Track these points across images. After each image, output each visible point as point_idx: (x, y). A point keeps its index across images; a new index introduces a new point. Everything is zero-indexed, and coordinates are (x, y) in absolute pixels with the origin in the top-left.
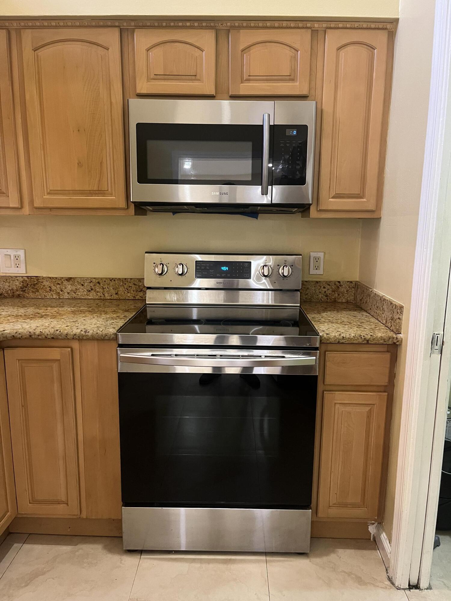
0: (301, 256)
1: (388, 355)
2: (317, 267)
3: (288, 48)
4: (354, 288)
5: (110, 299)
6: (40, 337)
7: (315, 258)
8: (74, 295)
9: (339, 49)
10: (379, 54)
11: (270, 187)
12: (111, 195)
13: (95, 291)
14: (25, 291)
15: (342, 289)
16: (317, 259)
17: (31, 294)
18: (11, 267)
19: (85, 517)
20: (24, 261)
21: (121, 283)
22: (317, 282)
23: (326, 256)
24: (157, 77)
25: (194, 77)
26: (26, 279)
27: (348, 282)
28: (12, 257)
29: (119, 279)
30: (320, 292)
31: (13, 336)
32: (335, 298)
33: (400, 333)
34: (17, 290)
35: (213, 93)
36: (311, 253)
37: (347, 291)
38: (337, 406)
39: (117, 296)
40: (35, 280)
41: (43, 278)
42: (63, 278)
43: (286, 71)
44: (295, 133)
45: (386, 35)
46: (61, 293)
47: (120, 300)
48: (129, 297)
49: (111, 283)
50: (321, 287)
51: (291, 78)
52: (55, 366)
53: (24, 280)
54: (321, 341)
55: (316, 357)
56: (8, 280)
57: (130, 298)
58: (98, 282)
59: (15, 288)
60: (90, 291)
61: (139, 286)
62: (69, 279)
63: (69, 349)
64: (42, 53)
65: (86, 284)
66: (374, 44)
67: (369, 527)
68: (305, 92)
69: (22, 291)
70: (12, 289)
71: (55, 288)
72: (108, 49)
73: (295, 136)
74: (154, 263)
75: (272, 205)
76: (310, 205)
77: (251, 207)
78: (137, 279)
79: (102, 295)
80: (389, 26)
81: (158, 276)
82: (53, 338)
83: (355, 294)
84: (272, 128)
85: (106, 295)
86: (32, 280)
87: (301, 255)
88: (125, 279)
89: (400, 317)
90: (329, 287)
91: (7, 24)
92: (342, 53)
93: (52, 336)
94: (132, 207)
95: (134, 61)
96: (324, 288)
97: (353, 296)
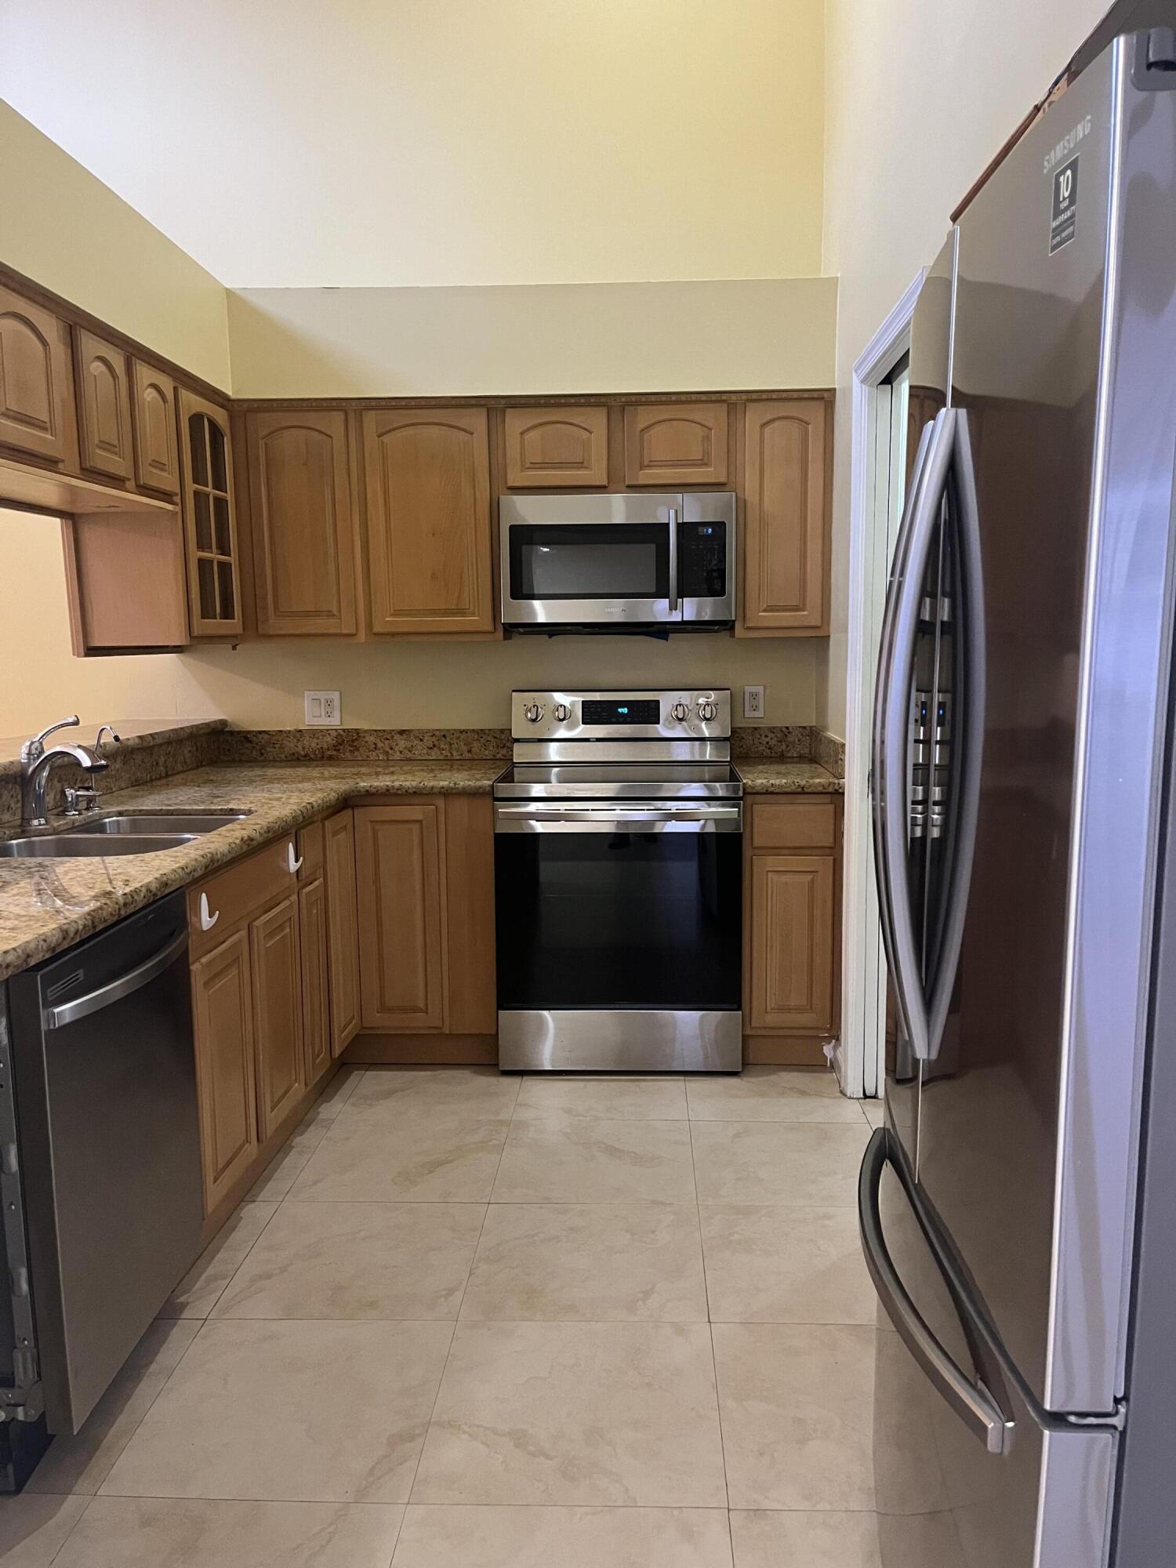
0: (729, 692)
1: (832, 807)
2: (754, 707)
3: (699, 426)
4: (809, 736)
5: (460, 760)
6: (399, 792)
7: (751, 694)
8: (410, 755)
9: (763, 425)
10: (815, 430)
11: (680, 600)
12: (473, 615)
13: (439, 748)
14: (339, 750)
15: (790, 739)
16: (754, 696)
17: (347, 754)
18: (320, 716)
19: (447, 1032)
20: (339, 708)
21: (476, 736)
22: (756, 729)
23: (768, 691)
24: (535, 466)
25: (580, 465)
26: (342, 733)
27: (800, 727)
28: (323, 702)
29: (473, 731)
30: (760, 743)
31: (368, 791)
32: (783, 751)
33: (844, 778)
34: (329, 750)
35: (605, 483)
36: (746, 687)
37: (799, 740)
38: (770, 875)
39: (470, 755)
40: (355, 734)
41: (366, 731)
42: (393, 730)
43: (697, 455)
44: (710, 531)
45: (823, 407)
46: (390, 752)
47: (473, 760)
48: (487, 756)
49: (462, 736)
50: (761, 735)
51: (703, 463)
52: (416, 827)
53: (340, 735)
54: (744, 790)
55: (739, 809)
56: (316, 736)
57: (488, 758)
58: (444, 735)
59: (325, 746)
60: (431, 748)
61: (501, 740)
62: (402, 732)
63: (434, 807)
64: (386, 439)
65: (426, 738)
66: (806, 419)
67: (824, 1047)
68: (723, 479)
69: (335, 750)
70: (322, 748)
71: (382, 745)
72: (472, 434)
73: (709, 535)
74: (525, 705)
75: (683, 623)
76: (734, 621)
77: (656, 626)
78: (498, 730)
79: (449, 755)
80: (826, 395)
81: (530, 722)
82: (415, 792)
83: (810, 745)
84: (681, 526)
85: (455, 753)
86: (350, 734)
87: (728, 689)
88: (482, 730)
89: (842, 757)
90: (772, 734)
91: (344, 404)
92: (767, 430)
93: (415, 790)
94: (501, 629)
95: (505, 448)
96: (766, 736)
97: (807, 748)
